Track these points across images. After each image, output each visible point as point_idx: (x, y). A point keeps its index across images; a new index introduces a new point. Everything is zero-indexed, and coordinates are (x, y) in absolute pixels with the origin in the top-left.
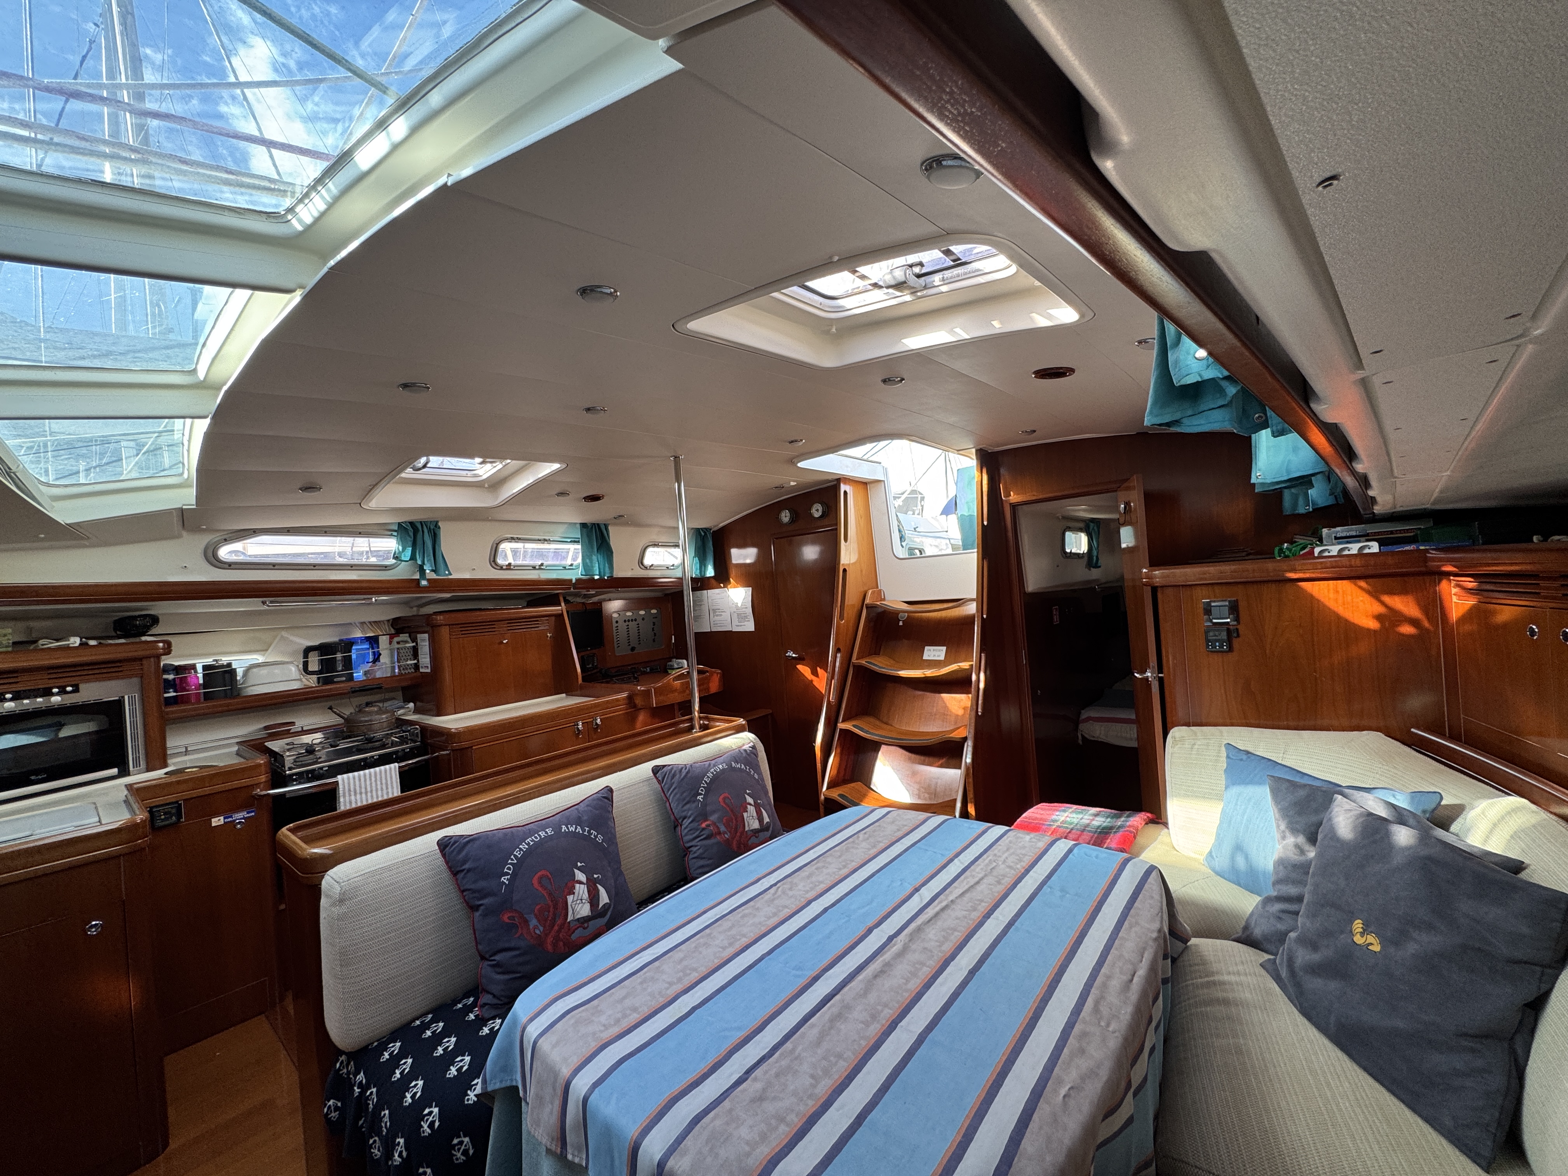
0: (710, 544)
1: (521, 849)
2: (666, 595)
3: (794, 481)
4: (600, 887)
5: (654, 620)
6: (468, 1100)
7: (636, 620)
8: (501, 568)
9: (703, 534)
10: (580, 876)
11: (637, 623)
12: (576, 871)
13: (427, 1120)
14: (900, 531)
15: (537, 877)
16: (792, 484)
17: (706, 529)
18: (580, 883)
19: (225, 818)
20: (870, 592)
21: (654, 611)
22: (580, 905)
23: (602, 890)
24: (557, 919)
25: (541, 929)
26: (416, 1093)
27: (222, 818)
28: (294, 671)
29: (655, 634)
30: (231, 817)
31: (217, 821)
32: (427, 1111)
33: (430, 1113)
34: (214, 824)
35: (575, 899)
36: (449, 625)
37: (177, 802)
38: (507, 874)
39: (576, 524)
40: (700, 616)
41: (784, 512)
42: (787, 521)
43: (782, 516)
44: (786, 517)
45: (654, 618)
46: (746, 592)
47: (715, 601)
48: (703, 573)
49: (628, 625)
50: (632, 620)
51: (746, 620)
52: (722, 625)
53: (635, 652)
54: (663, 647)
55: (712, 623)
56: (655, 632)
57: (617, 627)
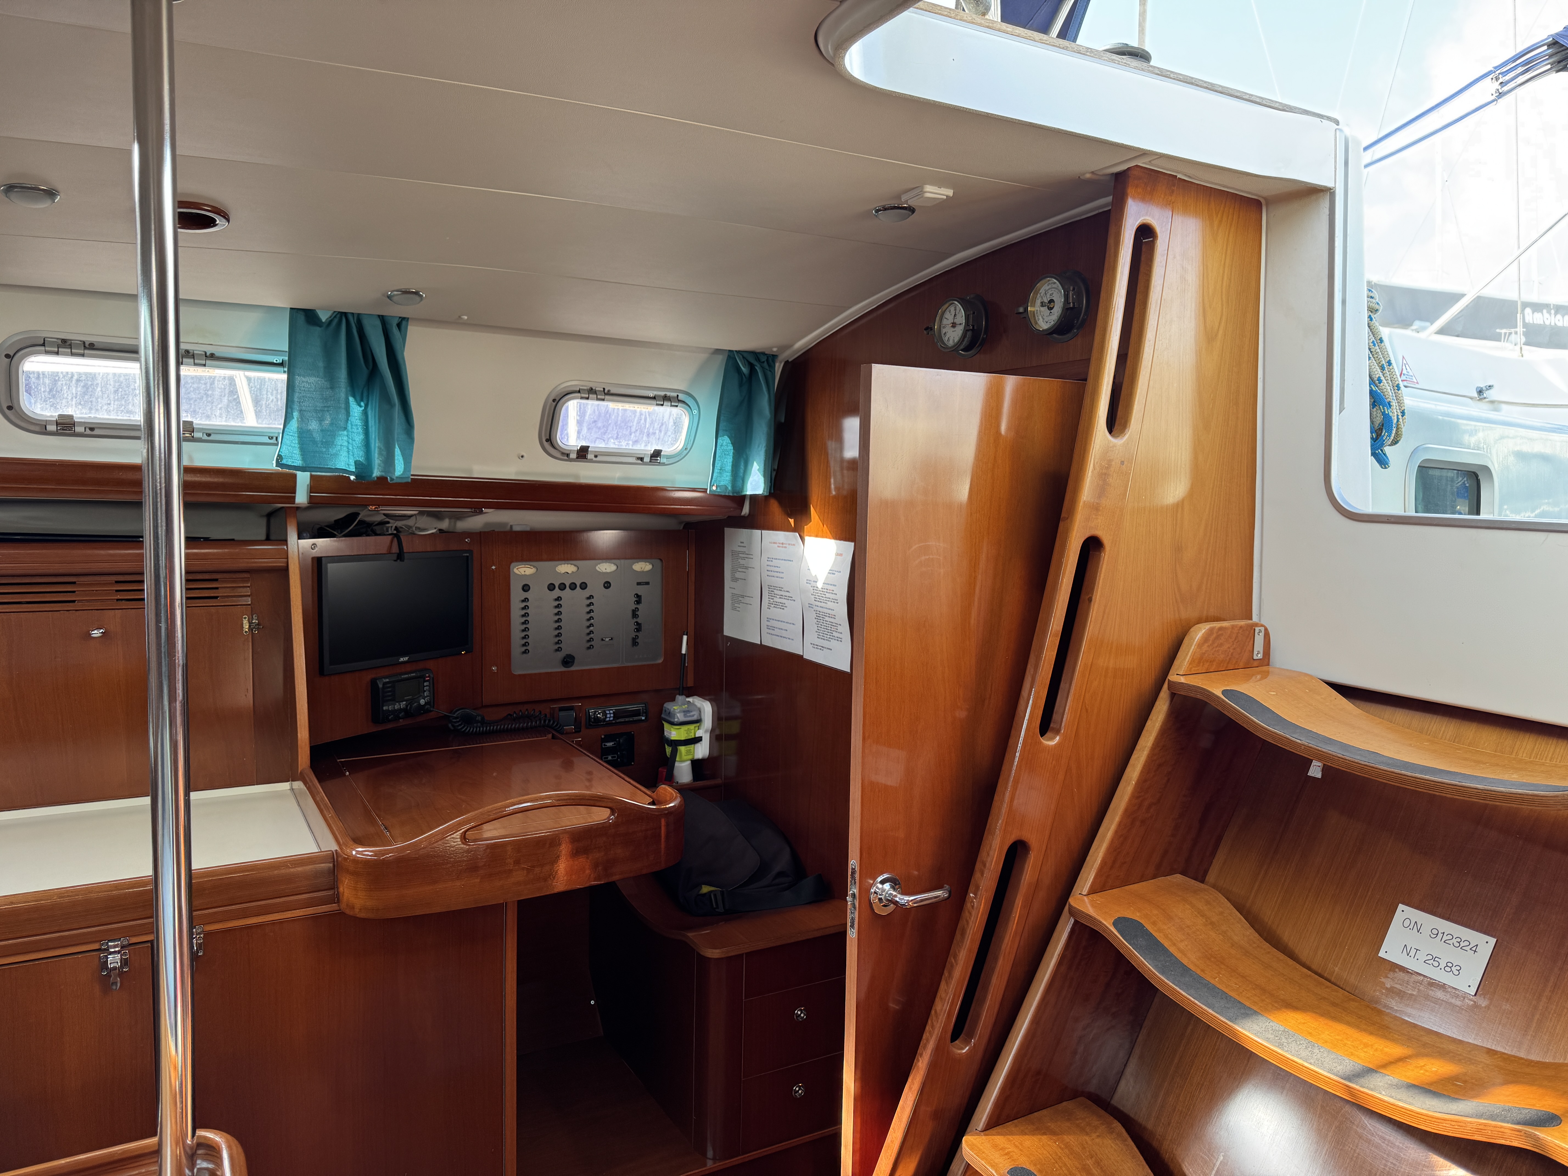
2: (688, 526)
3: (941, 182)
5: (641, 590)
7: (584, 586)
9: (745, 370)
11: (587, 593)
16: (934, 192)
17: (756, 355)
20: (1199, 632)
21: (642, 566)
29: (639, 627)
39: (271, 310)
40: (743, 596)
41: (952, 308)
42: (956, 340)
43: (945, 322)
44: (954, 325)
45: (638, 584)
46: (841, 555)
47: (775, 563)
48: (739, 483)
49: (559, 599)
50: (573, 586)
51: (835, 634)
52: (784, 634)
53: (573, 668)
54: (660, 661)
55: (765, 623)
56: (639, 620)
57: (526, 600)
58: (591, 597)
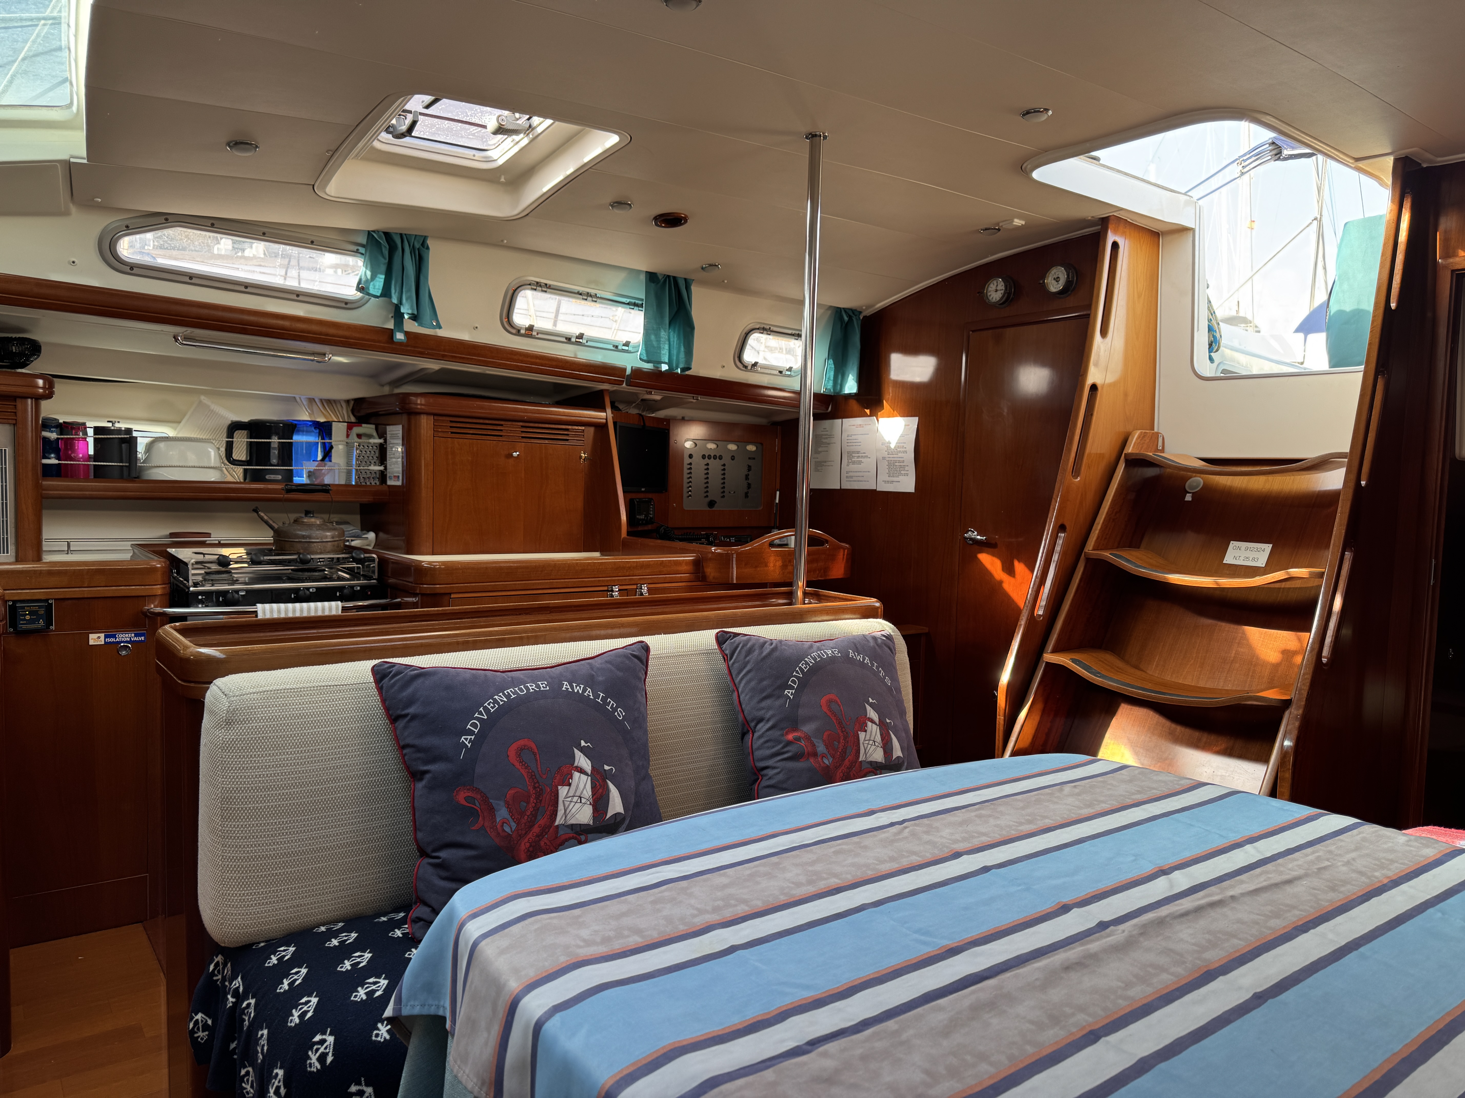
0: (856, 339)
1: (495, 701)
2: (775, 424)
3: (1020, 217)
4: (611, 786)
5: (751, 463)
6: (377, 1035)
7: (721, 458)
8: (518, 332)
9: (846, 318)
10: (583, 761)
11: (722, 462)
12: (577, 753)
13: (317, 1050)
14: (1210, 329)
15: (515, 746)
16: (1018, 222)
17: (853, 311)
18: (582, 771)
19: (106, 637)
20: (1137, 434)
21: (751, 448)
22: (578, 805)
23: (614, 791)
24: (539, 817)
25: (514, 825)
26: (306, 1012)
27: (102, 635)
28: (213, 454)
29: (749, 486)
30: (114, 636)
31: (96, 639)
32: (318, 1038)
33: (322, 1042)
34: (91, 643)
35: (571, 794)
36: (434, 415)
37: (47, 600)
38: (471, 733)
39: (639, 272)
40: (825, 462)
41: (995, 282)
42: (998, 299)
43: (990, 289)
44: (996, 291)
45: (749, 458)
46: (908, 425)
47: (853, 437)
48: (839, 387)
49: (707, 464)
50: (715, 457)
51: (902, 472)
52: (860, 479)
53: (713, 509)
54: (761, 508)
55: (844, 475)
56: (749, 482)
57: (690, 464)
58: (724, 465)
